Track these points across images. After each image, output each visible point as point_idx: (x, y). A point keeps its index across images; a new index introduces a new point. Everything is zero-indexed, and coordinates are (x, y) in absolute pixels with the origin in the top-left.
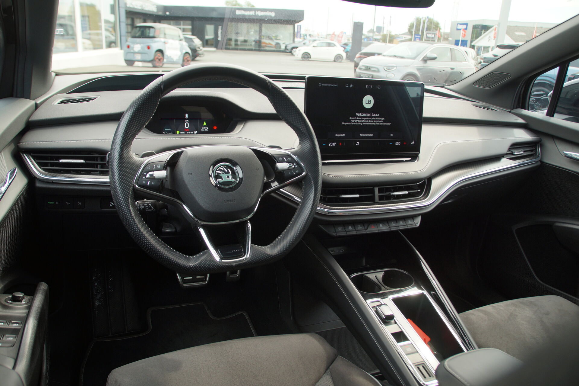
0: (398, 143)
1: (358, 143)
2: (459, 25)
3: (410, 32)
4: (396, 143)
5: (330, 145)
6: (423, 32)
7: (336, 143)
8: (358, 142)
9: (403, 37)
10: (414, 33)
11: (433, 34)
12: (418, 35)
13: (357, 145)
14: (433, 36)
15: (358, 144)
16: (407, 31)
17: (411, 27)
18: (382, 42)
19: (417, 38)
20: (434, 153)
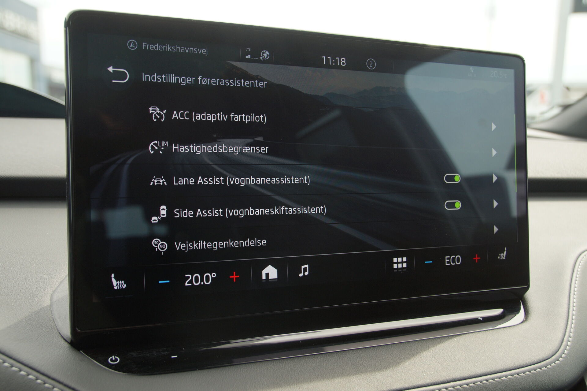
0: (454, 259)
1: (305, 270)
4: (448, 261)
5: (191, 282)
7: (214, 275)
8: (307, 266)
13: (301, 275)
15: (307, 273)
20: (576, 285)
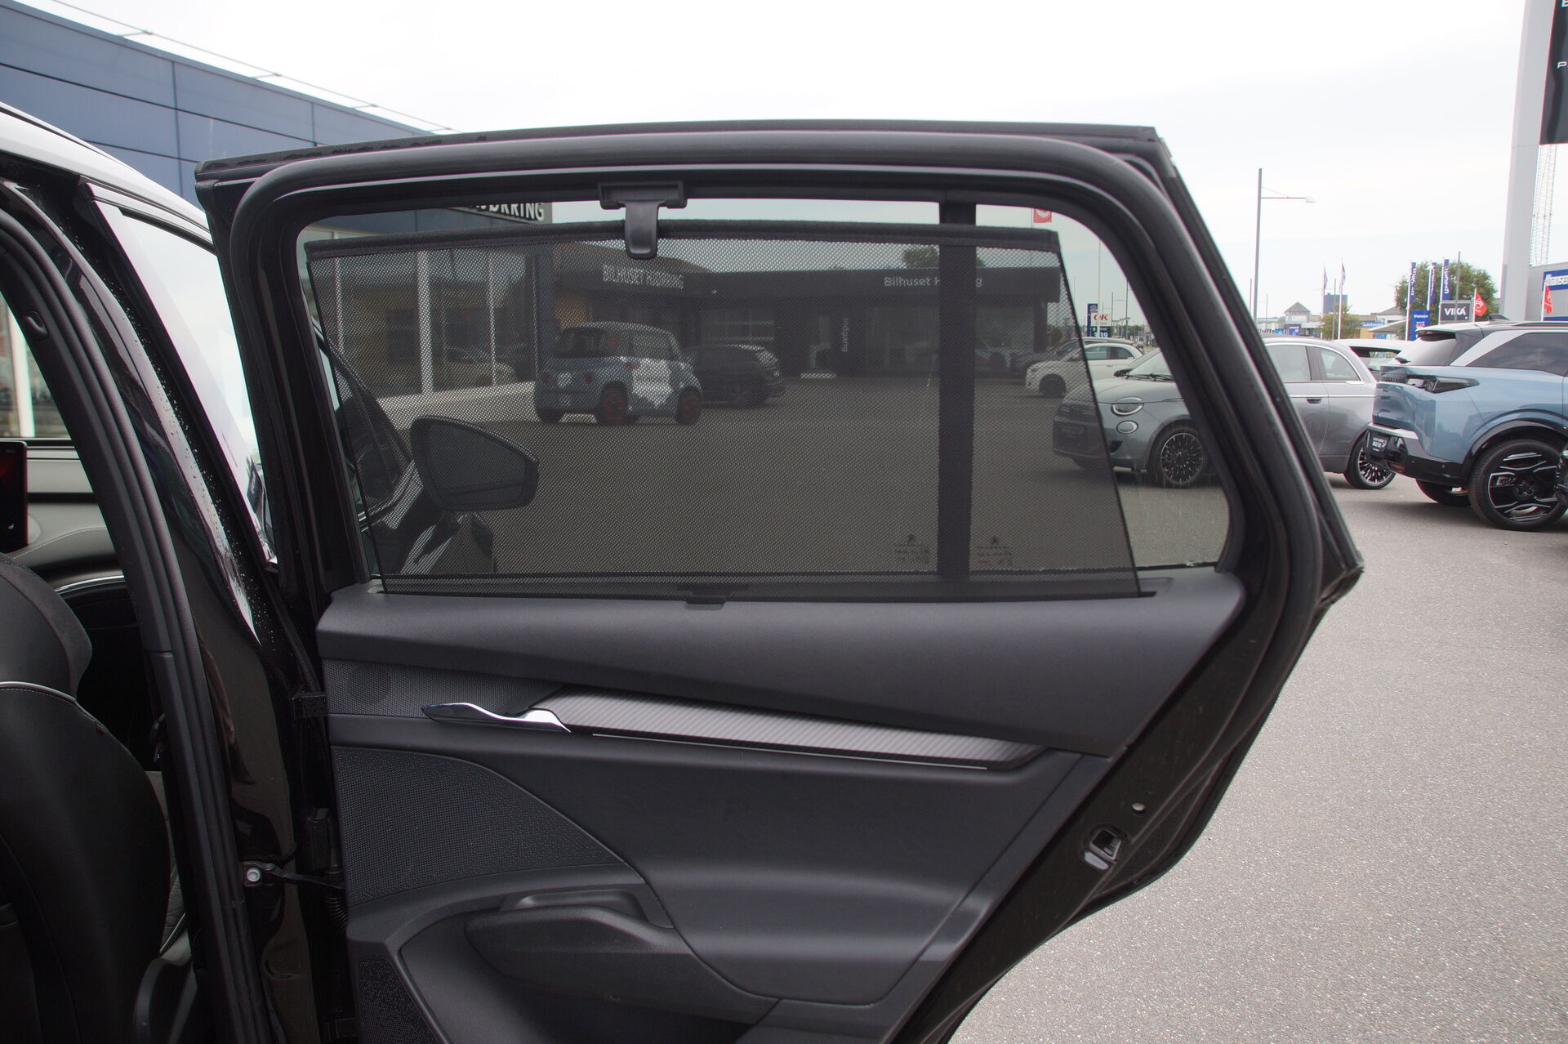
2: (1549, 277)
3: (1401, 304)
6: (1435, 301)
9: (1386, 322)
10: (1408, 308)
11: (1461, 306)
12: (1422, 311)
14: (1463, 311)
16: (1393, 304)
17: (1402, 292)
18: (1323, 338)
19: (1421, 320)
